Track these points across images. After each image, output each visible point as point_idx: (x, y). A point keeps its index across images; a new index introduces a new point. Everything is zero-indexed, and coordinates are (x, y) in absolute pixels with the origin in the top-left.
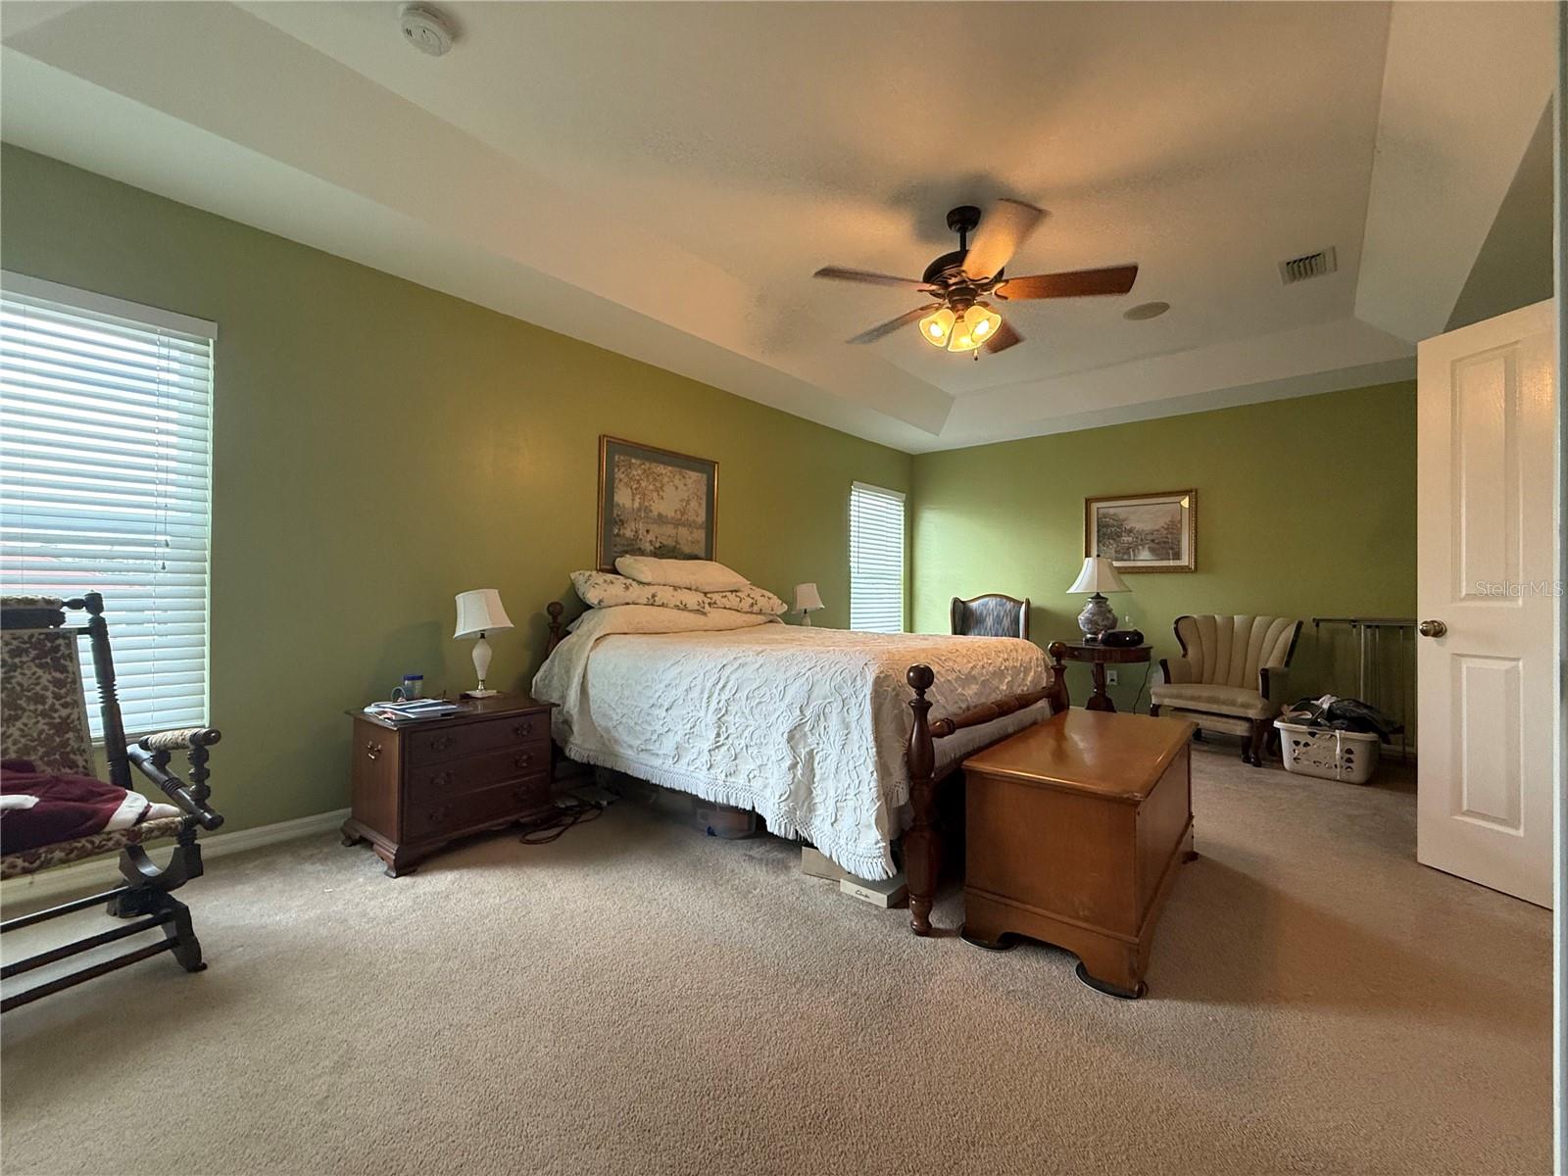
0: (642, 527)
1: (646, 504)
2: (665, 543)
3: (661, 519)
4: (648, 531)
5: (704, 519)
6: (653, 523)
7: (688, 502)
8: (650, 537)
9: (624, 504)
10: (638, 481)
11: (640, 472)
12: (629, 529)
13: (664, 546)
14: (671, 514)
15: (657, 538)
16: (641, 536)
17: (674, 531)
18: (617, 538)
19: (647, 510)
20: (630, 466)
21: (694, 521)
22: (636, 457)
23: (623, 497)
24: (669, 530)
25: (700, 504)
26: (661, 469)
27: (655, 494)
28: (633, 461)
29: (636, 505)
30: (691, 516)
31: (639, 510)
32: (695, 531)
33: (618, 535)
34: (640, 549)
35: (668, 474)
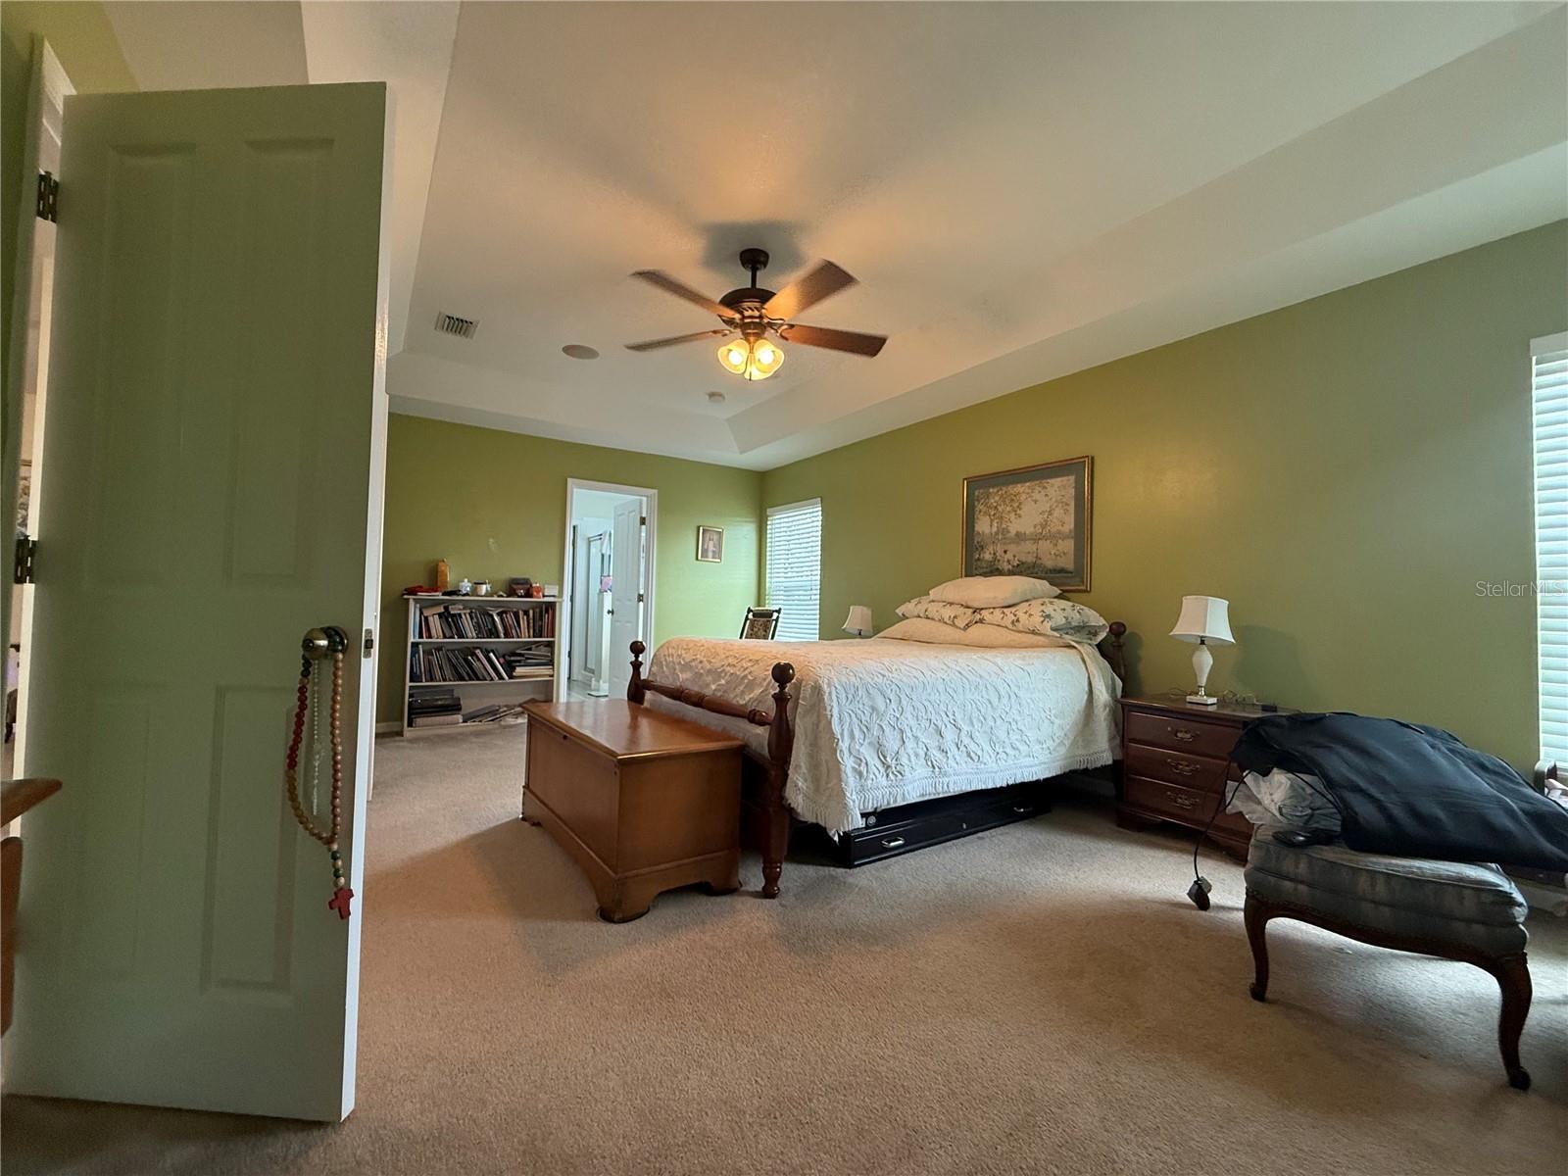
0: (1000, 550)
1: (1004, 526)
2: (1024, 561)
3: (1020, 537)
4: (1005, 552)
5: (1072, 526)
6: (1010, 543)
7: (1050, 513)
8: (1009, 556)
9: (983, 533)
10: (996, 507)
11: (997, 498)
12: (988, 552)
13: (1023, 563)
14: (1029, 530)
15: (1014, 556)
16: (998, 558)
17: (1034, 547)
18: (979, 563)
19: (1006, 531)
20: (988, 496)
21: (1059, 532)
22: (993, 487)
23: (983, 526)
24: (1029, 546)
25: (1066, 511)
26: (1020, 488)
27: (1012, 515)
28: (991, 490)
29: (995, 529)
30: (1055, 527)
31: (997, 533)
32: (1060, 541)
33: (979, 559)
34: (998, 569)
35: (1027, 491)
